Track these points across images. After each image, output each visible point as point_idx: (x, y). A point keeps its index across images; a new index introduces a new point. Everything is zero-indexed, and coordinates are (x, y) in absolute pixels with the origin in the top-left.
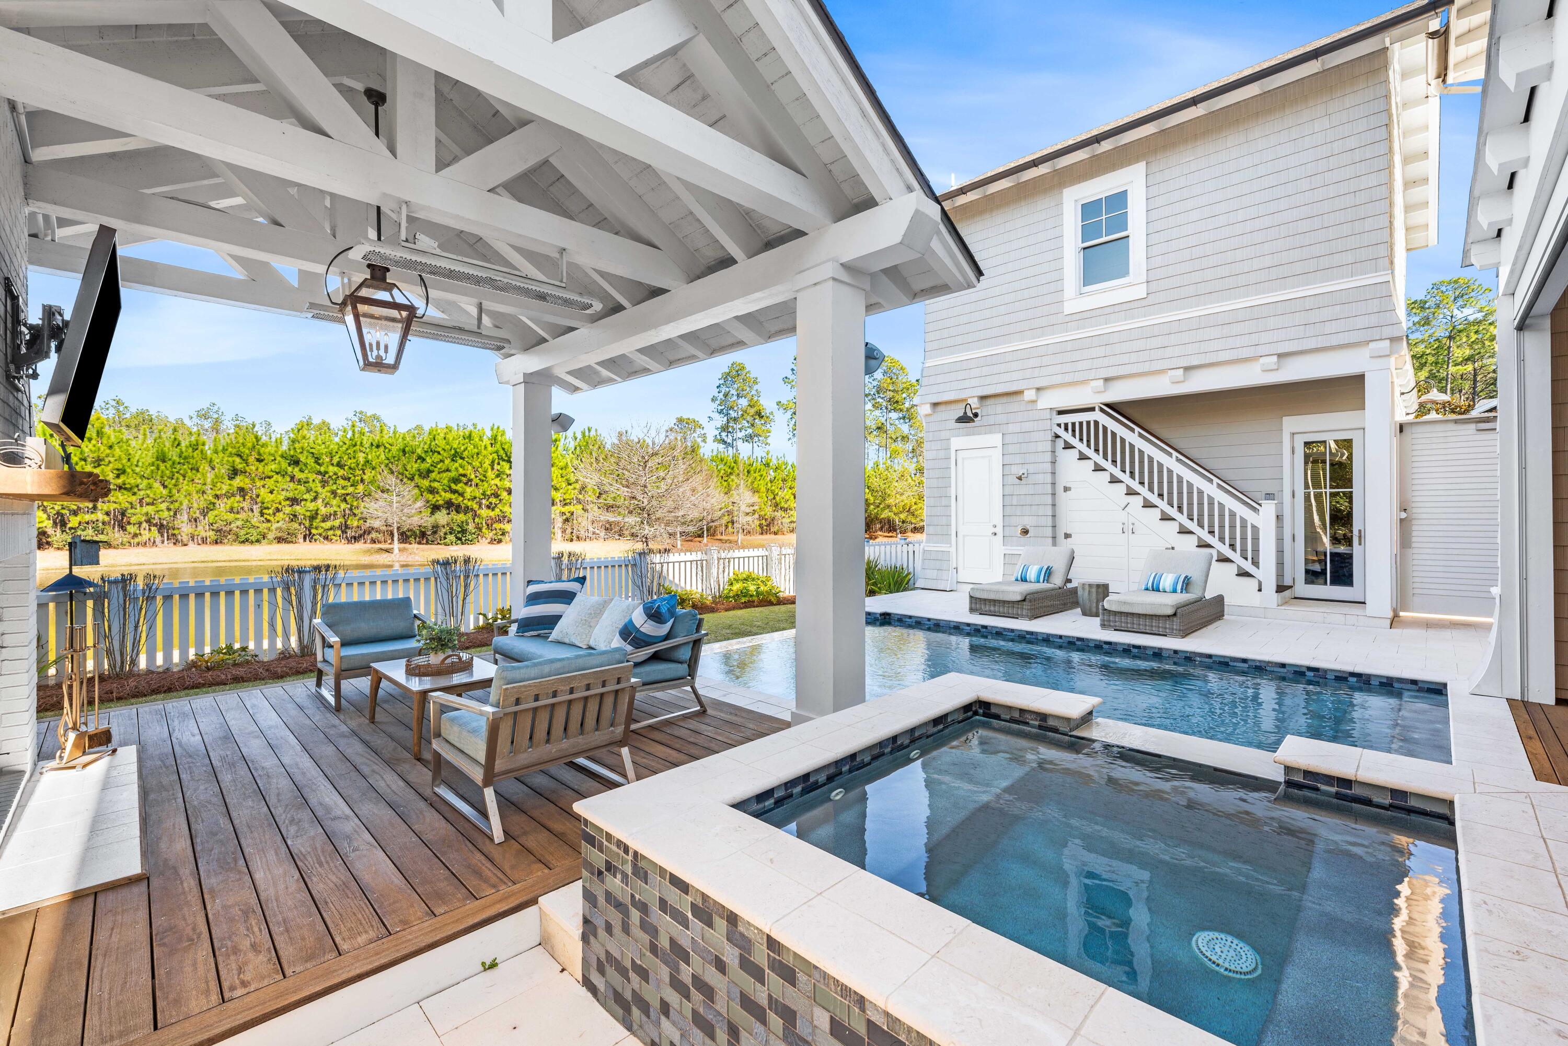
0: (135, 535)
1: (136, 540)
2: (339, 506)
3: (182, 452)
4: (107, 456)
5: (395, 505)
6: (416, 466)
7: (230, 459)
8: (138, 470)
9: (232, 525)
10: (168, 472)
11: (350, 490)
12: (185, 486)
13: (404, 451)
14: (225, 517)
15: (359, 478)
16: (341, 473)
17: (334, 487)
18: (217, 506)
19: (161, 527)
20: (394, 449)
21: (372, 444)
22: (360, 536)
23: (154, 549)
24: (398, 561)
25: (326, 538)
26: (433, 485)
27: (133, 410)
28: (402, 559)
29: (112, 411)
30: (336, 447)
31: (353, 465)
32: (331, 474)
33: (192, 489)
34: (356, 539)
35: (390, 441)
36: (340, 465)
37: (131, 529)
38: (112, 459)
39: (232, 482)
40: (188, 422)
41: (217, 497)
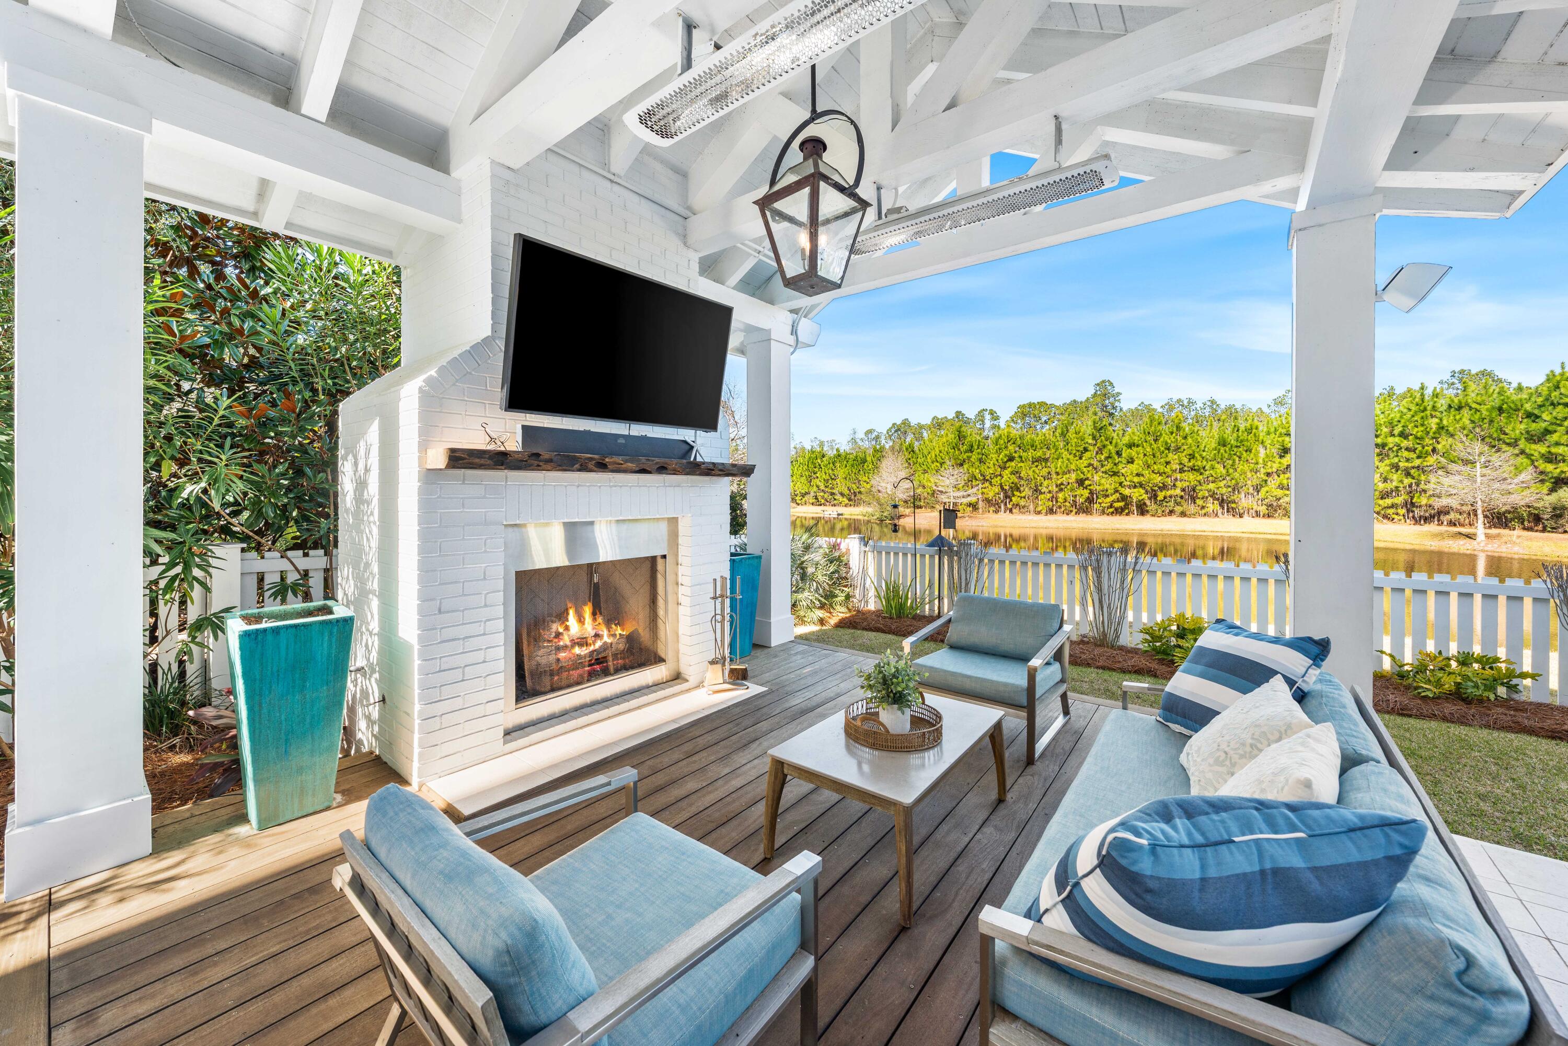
0: (1203, 507)
1: (1204, 511)
2: (1401, 481)
3: (1238, 437)
4: (1183, 444)
5: (1479, 479)
6: (1523, 426)
7: (1280, 439)
8: (1204, 454)
9: (1281, 501)
10: (1226, 455)
11: (1417, 462)
12: (1242, 466)
13: (1500, 410)
14: (1275, 493)
15: (1430, 448)
16: (1405, 443)
17: (1396, 460)
18: (1269, 483)
19: (1222, 502)
20: (1483, 409)
21: (1450, 406)
22: (1432, 517)
23: (1217, 519)
24: (1483, 551)
25: (1386, 517)
26: (1553, 450)
27: (1223, 407)
28: (1489, 547)
29: (1208, 409)
30: (1398, 415)
31: (1419, 435)
32: (1391, 446)
33: (1246, 467)
34: (1427, 520)
35: (1479, 399)
36: (1403, 435)
37: (1199, 502)
38: (1186, 447)
39: (1282, 461)
40: (1265, 409)
41: (1268, 474)
